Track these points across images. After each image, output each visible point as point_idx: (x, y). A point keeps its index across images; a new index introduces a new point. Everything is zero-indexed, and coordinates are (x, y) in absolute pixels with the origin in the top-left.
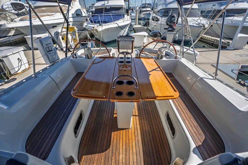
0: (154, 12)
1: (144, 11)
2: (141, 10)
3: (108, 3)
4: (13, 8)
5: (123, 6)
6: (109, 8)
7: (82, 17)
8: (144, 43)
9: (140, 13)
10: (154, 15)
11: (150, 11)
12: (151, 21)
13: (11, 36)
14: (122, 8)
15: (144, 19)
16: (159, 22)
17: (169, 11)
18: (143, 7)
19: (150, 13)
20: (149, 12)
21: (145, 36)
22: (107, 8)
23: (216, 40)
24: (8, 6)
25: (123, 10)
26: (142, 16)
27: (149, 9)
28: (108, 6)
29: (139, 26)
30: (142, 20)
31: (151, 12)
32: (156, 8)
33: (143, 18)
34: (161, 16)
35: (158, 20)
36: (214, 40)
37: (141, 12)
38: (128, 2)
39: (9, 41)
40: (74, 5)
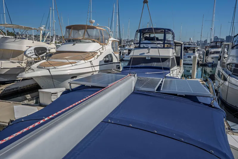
3: (149, 52)
4: (35, 53)
5: (169, 56)
6: (150, 58)
7: (112, 63)
9: (207, 55)
10: (221, 69)
13: (20, 80)
16: (227, 83)
22: (147, 58)
24: (31, 51)
25: (169, 62)
28: (148, 56)
33: (210, 63)
39: (17, 88)
40: (105, 50)
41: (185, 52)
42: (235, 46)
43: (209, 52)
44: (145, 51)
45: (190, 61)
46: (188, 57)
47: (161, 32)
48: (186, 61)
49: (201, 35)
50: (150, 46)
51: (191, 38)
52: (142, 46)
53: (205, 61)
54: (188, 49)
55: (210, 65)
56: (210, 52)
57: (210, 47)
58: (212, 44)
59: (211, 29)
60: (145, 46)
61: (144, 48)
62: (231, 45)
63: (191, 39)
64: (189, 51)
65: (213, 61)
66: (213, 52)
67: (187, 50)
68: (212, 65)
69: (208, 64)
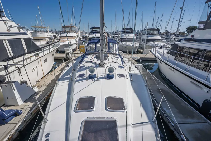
44: (94, 35)
47: (99, 28)
50: (96, 33)
52: (93, 33)
60: (94, 33)
61: (94, 34)
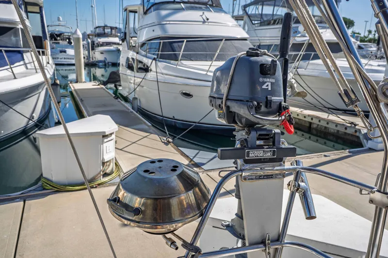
0: (131, 48)
1: (103, 45)
2: (93, 43)
5: (15, 23)
8: (103, 163)
9: (93, 49)
10: (131, 54)
11: (118, 44)
12: (123, 70)
14: (12, 28)
15: (105, 65)
16: (151, 75)
17: (175, 45)
18: (99, 35)
19: (119, 51)
20: (115, 46)
21: (105, 136)
23: (317, 117)
25: (16, 34)
26: (98, 56)
27: (117, 40)
29: (91, 85)
30: (99, 67)
31: (120, 48)
32: (135, 35)
33: (101, 61)
34: (154, 59)
35: (146, 69)
36: (312, 117)
37: (94, 46)
38: (39, 15)
41: (53, 43)
42: (150, 8)
43: (95, 43)
45: (65, 58)
46: (61, 52)
48: (58, 58)
49: (77, 20)
51: (60, 17)
53: (92, 59)
54: (59, 38)
55: (101, 64)
56: (97, 44)
57: (95, 36)
58: (98, 31)
59: (92, 7)
62: (142, 10)
63: (61, 19)
64: (60, 41)
65: (105, 58)
66: (101, 43)
67: (56, 39)
68: (103, 64)
69: (97, 63)
